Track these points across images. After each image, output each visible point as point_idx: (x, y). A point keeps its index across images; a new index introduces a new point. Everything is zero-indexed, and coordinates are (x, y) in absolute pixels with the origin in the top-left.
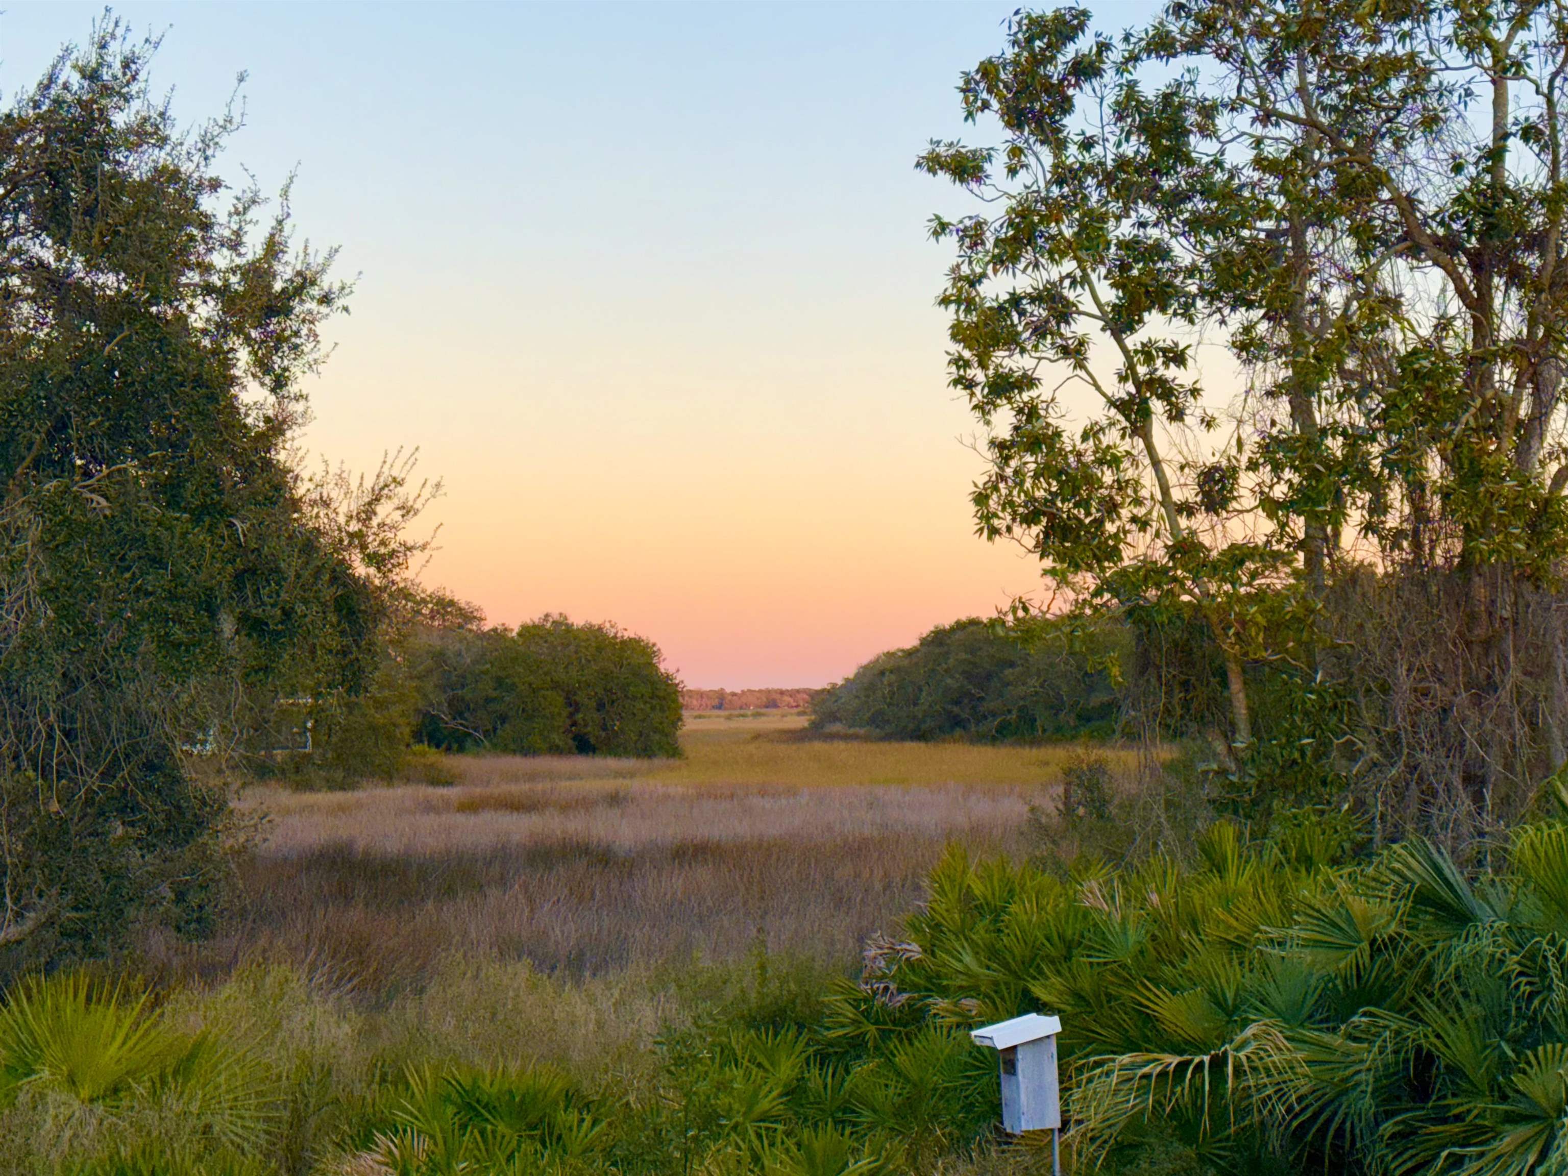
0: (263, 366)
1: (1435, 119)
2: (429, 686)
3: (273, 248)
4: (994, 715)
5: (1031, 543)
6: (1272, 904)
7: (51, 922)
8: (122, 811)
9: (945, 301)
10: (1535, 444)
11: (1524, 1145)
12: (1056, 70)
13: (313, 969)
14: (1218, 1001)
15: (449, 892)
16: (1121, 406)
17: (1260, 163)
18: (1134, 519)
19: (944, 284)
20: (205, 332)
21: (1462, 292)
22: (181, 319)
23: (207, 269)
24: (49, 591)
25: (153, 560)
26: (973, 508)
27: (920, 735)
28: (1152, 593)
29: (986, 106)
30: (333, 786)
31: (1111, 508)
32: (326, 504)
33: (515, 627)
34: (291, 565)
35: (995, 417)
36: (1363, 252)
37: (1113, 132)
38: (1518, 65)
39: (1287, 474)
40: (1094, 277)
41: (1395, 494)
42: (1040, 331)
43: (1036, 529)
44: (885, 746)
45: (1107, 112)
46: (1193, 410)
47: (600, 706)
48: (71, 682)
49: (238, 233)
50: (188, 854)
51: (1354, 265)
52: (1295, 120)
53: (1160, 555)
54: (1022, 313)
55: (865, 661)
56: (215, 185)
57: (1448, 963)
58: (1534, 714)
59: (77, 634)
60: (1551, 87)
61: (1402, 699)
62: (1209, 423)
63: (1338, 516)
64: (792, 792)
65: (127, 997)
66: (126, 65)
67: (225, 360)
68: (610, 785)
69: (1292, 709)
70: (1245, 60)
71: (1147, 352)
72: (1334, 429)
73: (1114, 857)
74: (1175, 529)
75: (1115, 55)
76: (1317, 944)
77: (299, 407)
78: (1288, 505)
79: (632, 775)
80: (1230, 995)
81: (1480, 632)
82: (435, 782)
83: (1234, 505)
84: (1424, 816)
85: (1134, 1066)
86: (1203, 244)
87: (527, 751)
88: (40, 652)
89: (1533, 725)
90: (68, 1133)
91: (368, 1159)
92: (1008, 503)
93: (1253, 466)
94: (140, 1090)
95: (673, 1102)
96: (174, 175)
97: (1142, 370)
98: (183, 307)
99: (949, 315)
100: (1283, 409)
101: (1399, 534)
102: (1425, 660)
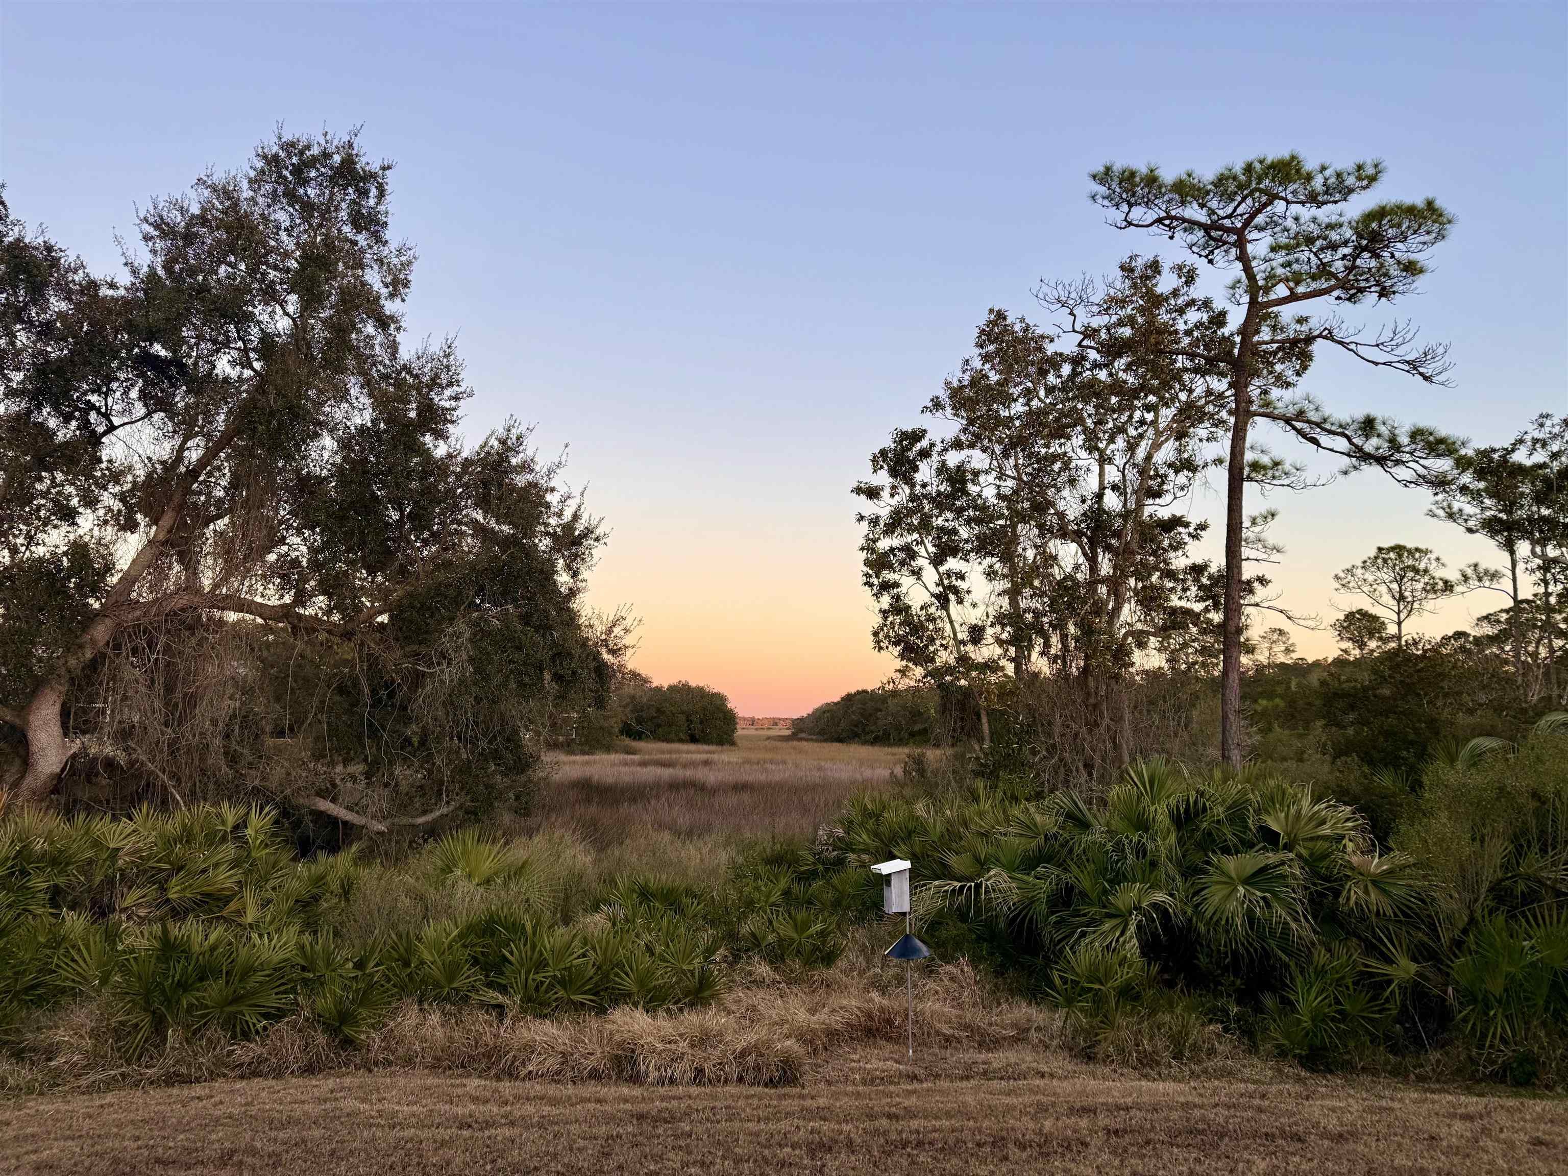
0: (568, 567)
1: (1075, 480)
2: (628, 710)
3: (576, 517)
4: (872, 732)
5: (896, 654)
6: (1001, 817)
7: (461, 807)
8: (494, 758)
9: (862, 549)
10: (1116, 620)
11: (1114, 929)
12: (911, 454)
13: (574, 832)
14: (977, 859)
15: (634, 800)
16: (937, 597)
17: (999, 496)
18: (942, 645)
19: (862, 542)
20: (544, 552)
21: (1085, 554)
22: (536, 545)
23: (547, 525)
24: (471, 660)
25: (517, 648)
26: (872, 638)
27: (840, 740)
28: (948, 678)
29: (882, 467)
30: (584, 753)
31: (932, 640)
32: (592, 627)
33: (666, 686)
34: (577, 651)
35: (881, 599)
36: (1042, 535)
37: (935, 481)
38: (1110, 459)
39: (1008, 629)
40: (926, 541)
41: (1055, 640)
42: (903, 563)
43: (899, 648)
44: (825, 744)
45: (933, 472)
46: (968, 600)
47: (701, 722)
48: (478, 700)
49: (561, 510)
50: (523, 778)
51: (1038, 541)
52: (1014, 478)
53: (952, 661)
54: (895, 555)
55: (817, 706)
56: (553, 490)
57: (1080, 845)
58: (1115, 738)
59: (483, 678)
60: (1124, 468)
61: (1057, 729)
62: (974, 605)
63: (1030, 647)
64: (784, 762)
65: (494, 841)
66: (518, 439)
67: (552, 563)
68: (705, 756)
69: (1009, 732)
70: (993, 452)
71: (948, 574)
72: (1028, 610)
73: (929, 794)
74: (959, 651)
75: (938, 448)
76: (1021, 835)
77: (583, 584)
78: (1009, 642)
79: (714, 753)
80: (983, 857)
81: (1092, 700)
82: (628, 752)
83: (984, 642)
84: (1066, 782)
85: (941, 886)
86: (973, 529)
87: (668, 741)
88: (466, 686)
89: (1114, 743)
90: (467, 899)
91: (597, 917)
92: (887, 636)
93: (992, 625)
94: (499, 881)
95: (733, 895)
96: (536, 485)
97: (946, 582)
98: (537, 541)
99: (863, 555)
100: (1005, 602)
101: (1056, 657)
102: (1067, 712)
